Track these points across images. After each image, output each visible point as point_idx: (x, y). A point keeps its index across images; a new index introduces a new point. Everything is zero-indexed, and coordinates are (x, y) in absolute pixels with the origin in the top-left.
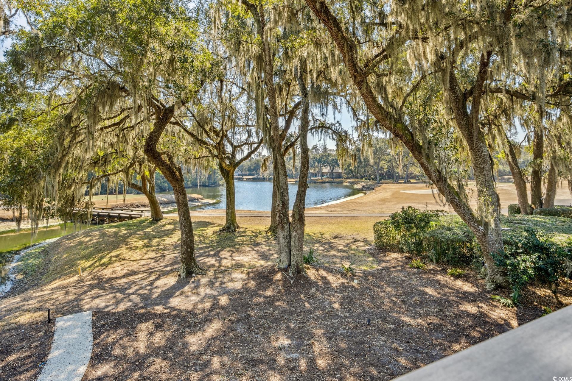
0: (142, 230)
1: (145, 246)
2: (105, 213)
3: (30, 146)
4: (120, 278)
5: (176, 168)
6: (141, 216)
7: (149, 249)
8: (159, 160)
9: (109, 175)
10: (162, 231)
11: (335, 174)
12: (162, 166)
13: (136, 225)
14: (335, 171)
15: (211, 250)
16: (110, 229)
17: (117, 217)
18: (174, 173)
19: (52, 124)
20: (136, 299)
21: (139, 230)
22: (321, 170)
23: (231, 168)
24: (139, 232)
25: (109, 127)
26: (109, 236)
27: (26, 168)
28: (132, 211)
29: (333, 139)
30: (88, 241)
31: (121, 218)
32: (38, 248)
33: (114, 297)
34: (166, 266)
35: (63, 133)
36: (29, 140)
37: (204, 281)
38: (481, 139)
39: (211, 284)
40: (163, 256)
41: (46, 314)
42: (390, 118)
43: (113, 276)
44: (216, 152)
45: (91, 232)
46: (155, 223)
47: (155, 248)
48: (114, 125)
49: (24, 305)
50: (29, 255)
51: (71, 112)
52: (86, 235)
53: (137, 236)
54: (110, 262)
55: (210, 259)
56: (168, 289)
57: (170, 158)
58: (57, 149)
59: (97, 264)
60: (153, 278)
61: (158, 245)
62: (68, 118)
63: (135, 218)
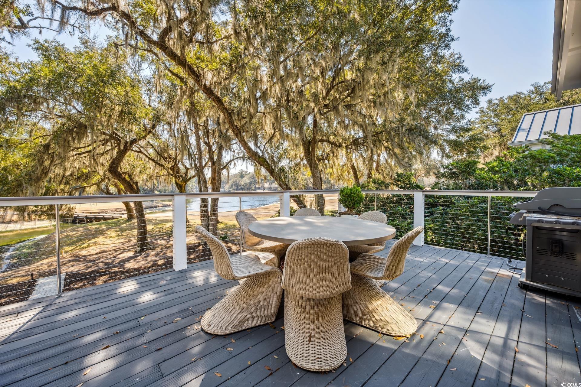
0: (118, 226)
1: (118, 235)
2: (92, 216)
3: (17, 165)
4: (93, 255)
5: (134, 182)
6: (121, 217)
7: (119, 237)
8: (120, 177)
9: (85, 187)
10: (134, 226)
11: (272, 188)
12: (122, 181)
13: (115, 223)
14: (272, 186)
15: (165, 236)
16: (92, 226)
17: (102, 218)
18: (132, 186)
19: (33, 150)
20: (101, 265)
21: (116, 226)
22: (263, 185)
23: (183, 183)
24: (116, 227)
25: (83, 153)
26: (92, 231)
27: (13, 182)
28: (114, 214)
29: (252, 165)
30: (74, 234)
31: (105, 219)
32: (31, 242)
33: (86, 265)
34: (129, 247)
35: (42, 157)
36: (14, 161)
37: (153, 253)
38: (317, 168)
39: (157, 255)
40: (129, 241)
41: (30, 277)
42: (256, 155)
43: (88, 254)
44: (171, 172)
45: (77, 228)
46: (129, 221)
47: (125, 237)
48: (87, 152)
49: (14, 275)
50: (23, 247)
51: (49, 142)
52: (73, 230)
53: (113, 230)
54: (89, 246)
55: (162, 241)
56: (126, 259)
57: (130, 176)
58: (37, 168)
59: (78, 248)
60: (117, 253)
61: (128, 235)
62: (47, 147)
63: (117, 218)
